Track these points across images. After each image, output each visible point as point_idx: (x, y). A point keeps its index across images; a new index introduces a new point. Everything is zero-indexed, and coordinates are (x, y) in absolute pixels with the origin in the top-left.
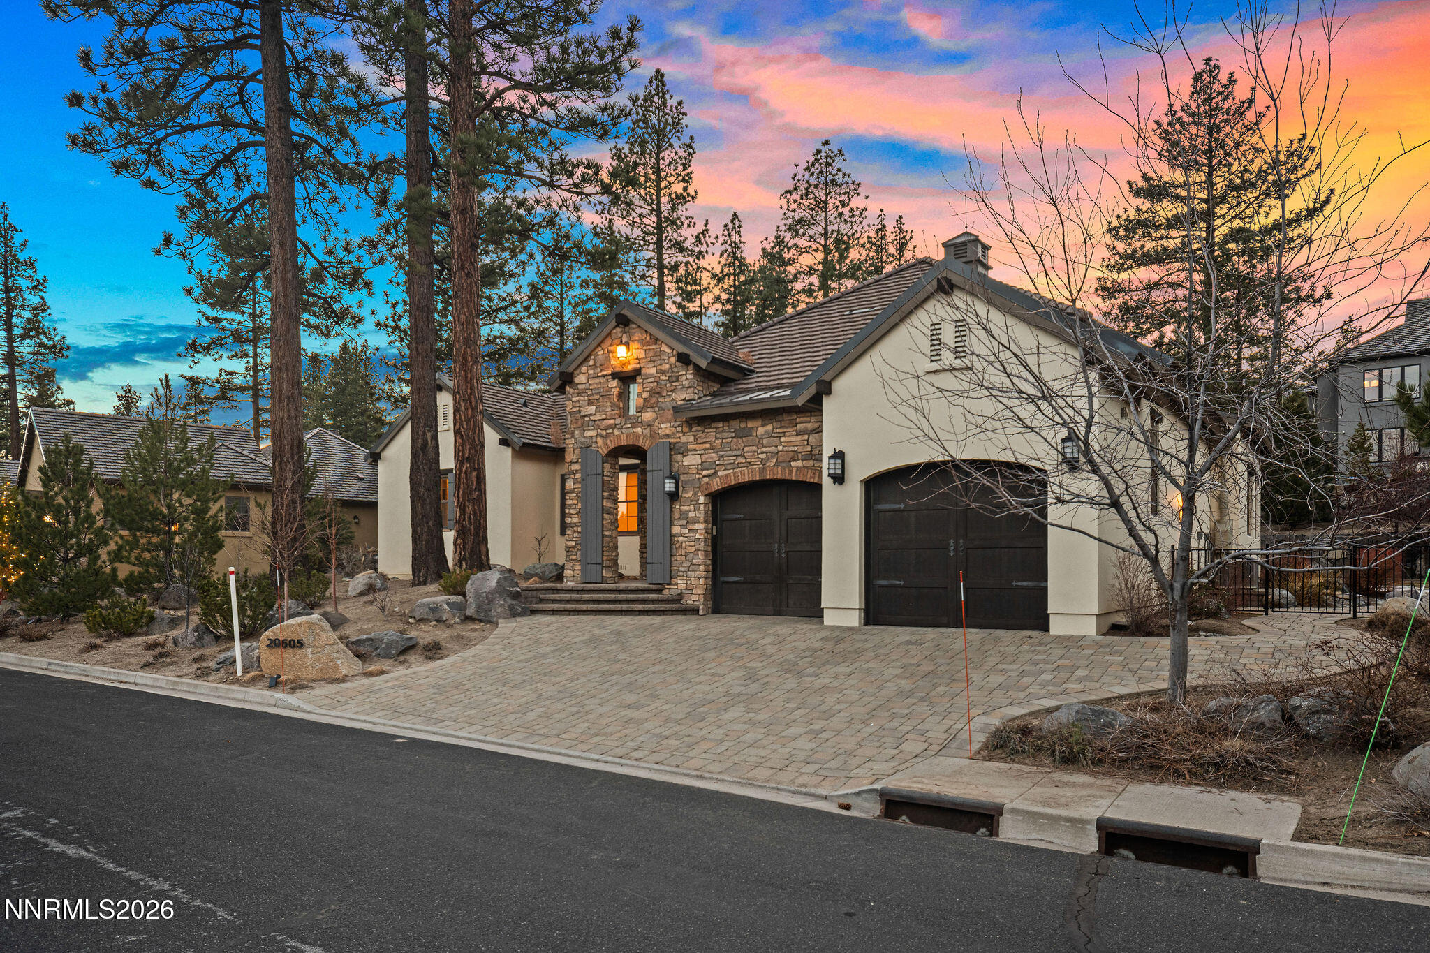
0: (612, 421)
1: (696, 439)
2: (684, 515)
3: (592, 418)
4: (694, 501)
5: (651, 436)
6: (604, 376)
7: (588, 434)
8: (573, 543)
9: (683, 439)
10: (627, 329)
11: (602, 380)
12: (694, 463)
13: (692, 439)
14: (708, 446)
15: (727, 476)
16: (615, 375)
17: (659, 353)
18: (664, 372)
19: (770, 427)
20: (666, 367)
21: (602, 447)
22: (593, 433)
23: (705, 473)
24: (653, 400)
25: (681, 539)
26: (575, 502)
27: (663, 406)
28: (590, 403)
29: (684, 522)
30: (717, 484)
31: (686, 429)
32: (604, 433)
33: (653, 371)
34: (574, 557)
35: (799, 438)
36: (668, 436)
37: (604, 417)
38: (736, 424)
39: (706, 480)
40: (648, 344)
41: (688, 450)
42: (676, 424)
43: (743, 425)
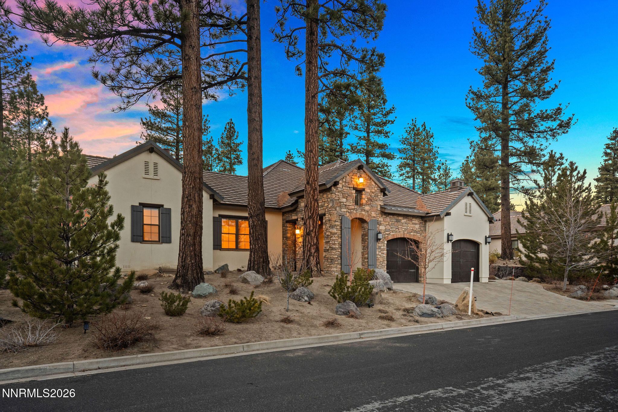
0: (353, 207)
1: (384, 220)
2: (380, 247)
3: (345, 204)
4: (383, 242)
5: (368, 216)
6: (350, 187)
7: (343, 210)
8: (336, 256)
9: (380, 219)
10: (359, 171)
11: (349, 189)
12: (383, 228)
13: (382, 220)
14: (387, 223)
15: (394, 235)
16: (354, 188)
17: (371, 184)
18: (373, 192)
19: (405, 220)
20: (373, 191)
21: (349, 217)
22: (345, 210)
23: (387, 233)
24: (369, 202)
25: (378, 256)
26: (337, 238)
27: (373, 205)
28: (344, 197)
29: (380, 250)
30: (390, 237)
31: (380, 216)
32: (350, 211)
33: (369, 191)
34: (337, 263)
35: (413, 225)
36: (374, 217)
37: (350, 204)
38: (396, 217)
39: (387, 235)
40: (367, 180)
41: (381, 224)
42: (377, 213)
43: (398, 218)
